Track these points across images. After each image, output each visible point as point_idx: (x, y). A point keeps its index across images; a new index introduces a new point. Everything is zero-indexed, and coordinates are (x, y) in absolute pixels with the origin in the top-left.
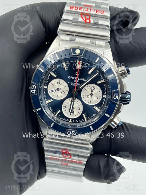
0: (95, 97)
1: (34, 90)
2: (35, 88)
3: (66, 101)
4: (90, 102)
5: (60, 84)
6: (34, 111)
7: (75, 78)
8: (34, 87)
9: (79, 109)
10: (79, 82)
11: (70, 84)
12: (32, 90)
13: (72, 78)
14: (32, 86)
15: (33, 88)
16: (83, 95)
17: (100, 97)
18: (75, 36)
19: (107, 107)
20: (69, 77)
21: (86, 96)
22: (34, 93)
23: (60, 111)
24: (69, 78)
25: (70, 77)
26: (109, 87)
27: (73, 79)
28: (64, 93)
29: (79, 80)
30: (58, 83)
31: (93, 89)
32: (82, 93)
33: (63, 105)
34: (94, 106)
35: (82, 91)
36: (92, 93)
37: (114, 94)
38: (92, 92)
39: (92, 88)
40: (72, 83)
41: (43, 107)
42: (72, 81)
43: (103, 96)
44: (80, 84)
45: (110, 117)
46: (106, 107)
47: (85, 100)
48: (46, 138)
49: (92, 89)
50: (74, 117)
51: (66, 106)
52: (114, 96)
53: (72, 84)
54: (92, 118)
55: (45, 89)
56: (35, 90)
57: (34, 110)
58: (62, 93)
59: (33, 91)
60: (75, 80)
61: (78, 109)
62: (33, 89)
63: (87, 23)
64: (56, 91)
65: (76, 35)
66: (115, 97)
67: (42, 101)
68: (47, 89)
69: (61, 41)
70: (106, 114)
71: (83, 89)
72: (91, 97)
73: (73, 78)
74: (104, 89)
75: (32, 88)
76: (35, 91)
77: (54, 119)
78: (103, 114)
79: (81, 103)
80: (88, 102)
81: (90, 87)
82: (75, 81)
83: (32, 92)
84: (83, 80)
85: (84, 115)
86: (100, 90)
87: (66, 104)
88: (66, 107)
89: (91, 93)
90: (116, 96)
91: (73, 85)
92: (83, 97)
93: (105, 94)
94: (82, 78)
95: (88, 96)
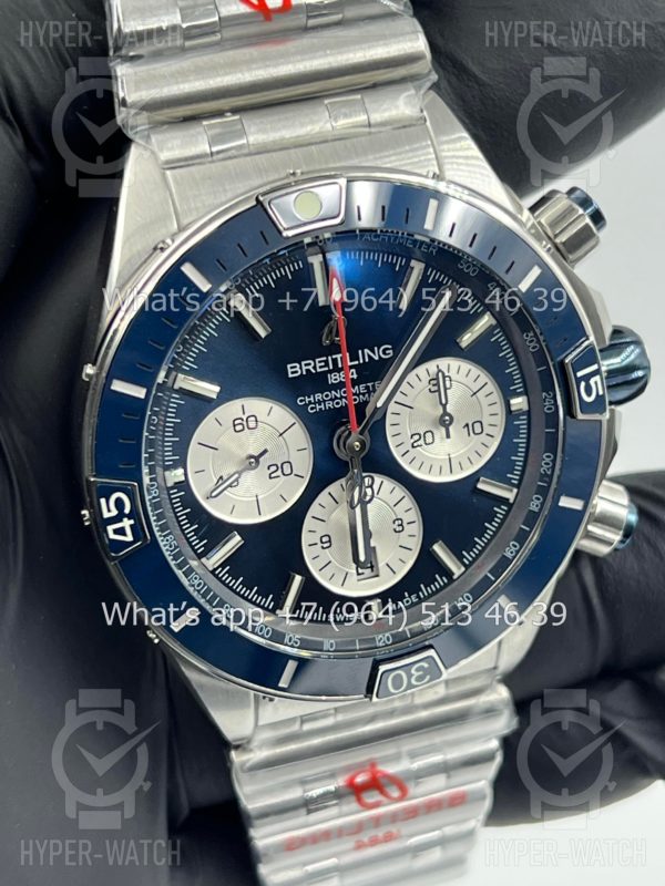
0: (467, 425)
1: (125, 520)
2: (127, 511)
3: (314, 510)
4: (446, 468)
5: (252, 424)
6: (151, 640)
7: (326, 362)
8: (119, 503)
9: (399, 525)
10: (355, 376)
11: (306, 405)
12: (110, 529)
13: (308, 371)
14: (103, 501)
15: (114, 512)
16: (398, 440)
17: (493, 420)
18: (229, 114)
19: (554, 461)
20: (290, 371)
21: (416, 437)
22: (129, 538)
23: (298, 579)
24: (290, 376)
25: (294, 370)
26: (532, 344)
27: (319, 370)
28: (287, 471)
29: (351, 367)
30: (240, 425)
31: (446, 389)
32: (389, 431)
33: (306, 538)
34: (474, 477)
35: (389, 419)
36: (446, 413)
37: (580, 374)
38: (444, 406)
39: (438, 384)
40: (319, 396)
41: (204, 596)
42: (317, 382)
43: (508, 405)
44: (367, 388)
45: (585, 507)
46: (548, 460)
47: (417, 463)
48: (251, 750)
49: (439, 391)
50: (386, 582)
51: (324, 539)
52: (583, 384)
53: (319, 401)
54: (484, 548)
55: (172, 488)
56: (132, 522)
57: (152, 635)
58: (279, 473)
59: (121, 531)
60: (330, 372)
61: (395, 526)
62: (118, 519)
63: (274, 16)
64: (244, 474)
65: (235, 111)
66: (589, 391)
67: (185, 563)
68: (184, 485)
69: (168, 173)
70: (565, 502)
71: (392, 407)
72: (448, 436)
73: (318, 365)
74: (504, 363)
75: (106, 515)
76: (131, 526)
77: (286, 640)
78: (542, 504)
79: (400, 491)
80: (436, 469)
81: (426, 379)
82: (333, 379)
83: (112, 536)
84: (376, 358)
85: (436, 548)
86: (484, 377)
87: (321, 529)
88: (327, 542)
89: (441, 411)
90: (592, 381)
91: (330, 405)
92: (403, 449)
93: (518, 386)
94: (366, 351)
95: (429, 435)
